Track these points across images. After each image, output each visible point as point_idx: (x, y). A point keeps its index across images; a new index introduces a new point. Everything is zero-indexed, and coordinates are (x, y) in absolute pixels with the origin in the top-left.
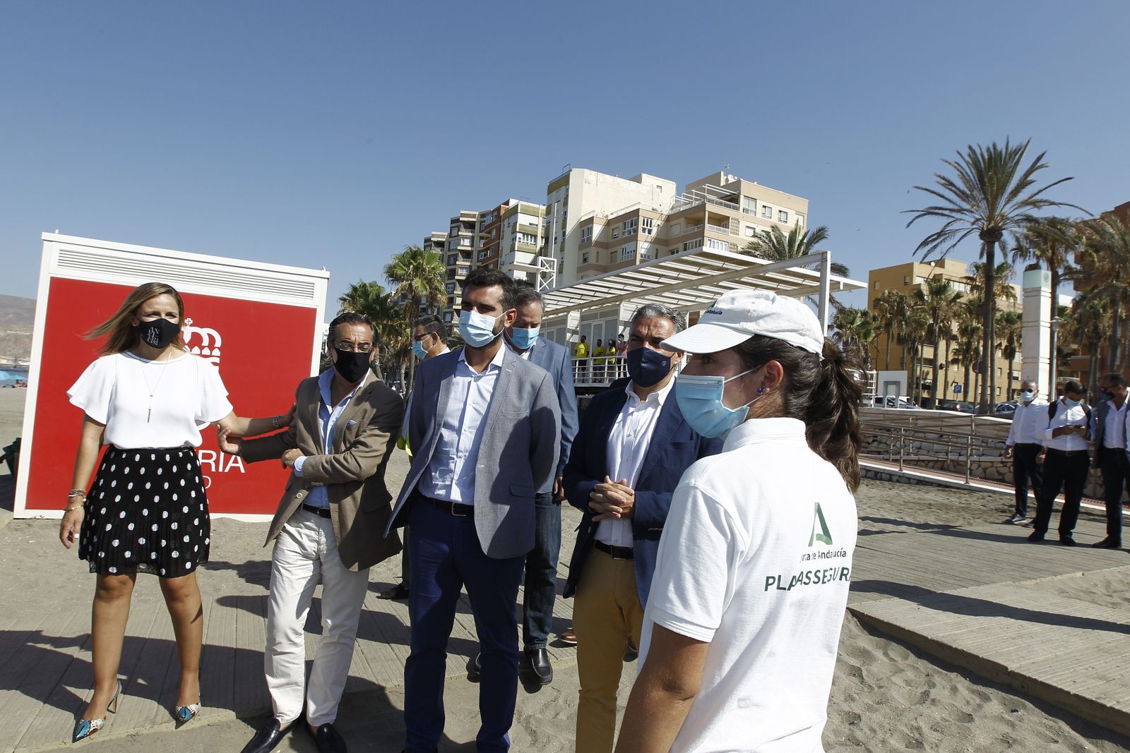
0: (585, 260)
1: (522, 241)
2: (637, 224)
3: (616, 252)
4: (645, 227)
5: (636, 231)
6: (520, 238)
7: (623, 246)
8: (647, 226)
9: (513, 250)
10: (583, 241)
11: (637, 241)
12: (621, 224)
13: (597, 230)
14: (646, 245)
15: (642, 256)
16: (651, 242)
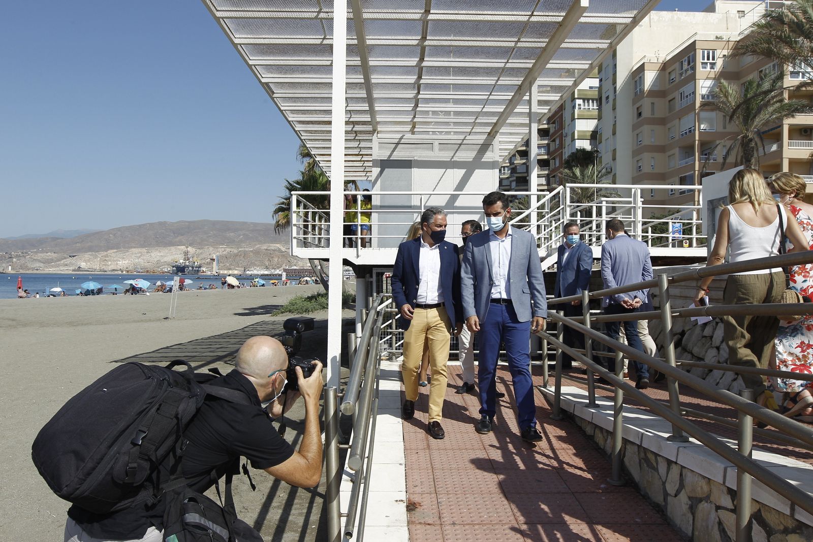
0: (640, 114)
1: (582, 107)
2: (694, 60)
3: (674, 98)
4: (706, 61)
5: (694, 68)
6: (579, 105)
7: (681, 90)
8: (708, 59)
9: (573, 119)
10: (636, 93)
11: (695, 80)
12: (677, 65)
13: (649, 78)
14: (709, 83)
15: (703, 97)
16: (714, 79)
